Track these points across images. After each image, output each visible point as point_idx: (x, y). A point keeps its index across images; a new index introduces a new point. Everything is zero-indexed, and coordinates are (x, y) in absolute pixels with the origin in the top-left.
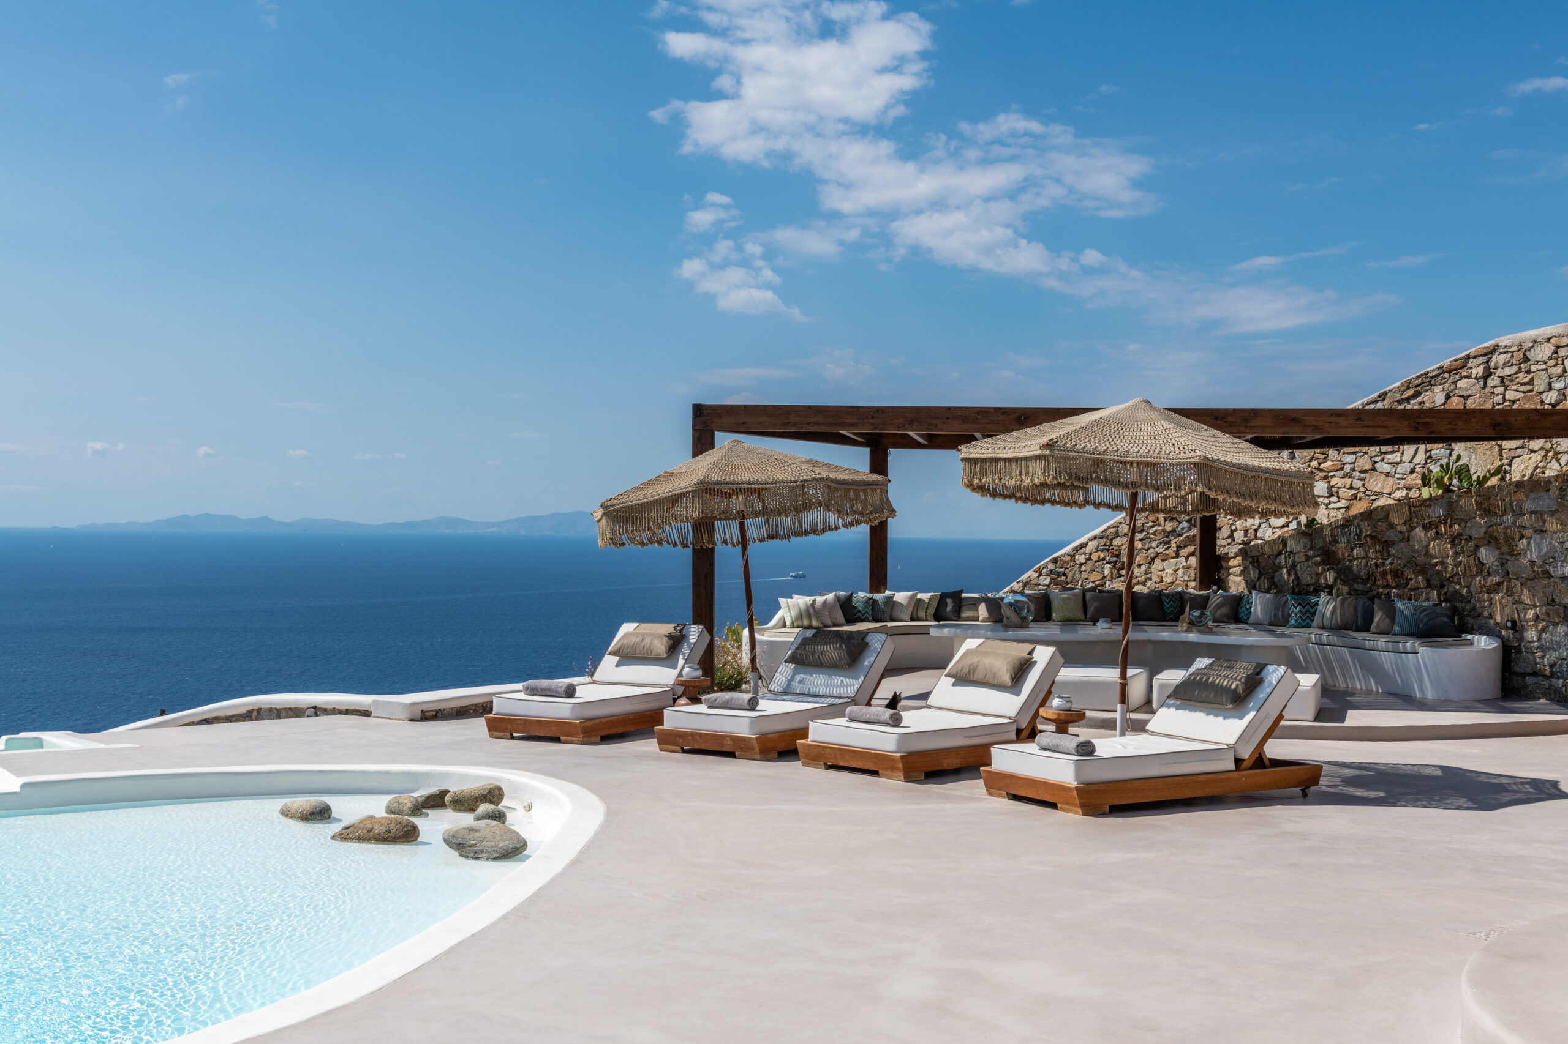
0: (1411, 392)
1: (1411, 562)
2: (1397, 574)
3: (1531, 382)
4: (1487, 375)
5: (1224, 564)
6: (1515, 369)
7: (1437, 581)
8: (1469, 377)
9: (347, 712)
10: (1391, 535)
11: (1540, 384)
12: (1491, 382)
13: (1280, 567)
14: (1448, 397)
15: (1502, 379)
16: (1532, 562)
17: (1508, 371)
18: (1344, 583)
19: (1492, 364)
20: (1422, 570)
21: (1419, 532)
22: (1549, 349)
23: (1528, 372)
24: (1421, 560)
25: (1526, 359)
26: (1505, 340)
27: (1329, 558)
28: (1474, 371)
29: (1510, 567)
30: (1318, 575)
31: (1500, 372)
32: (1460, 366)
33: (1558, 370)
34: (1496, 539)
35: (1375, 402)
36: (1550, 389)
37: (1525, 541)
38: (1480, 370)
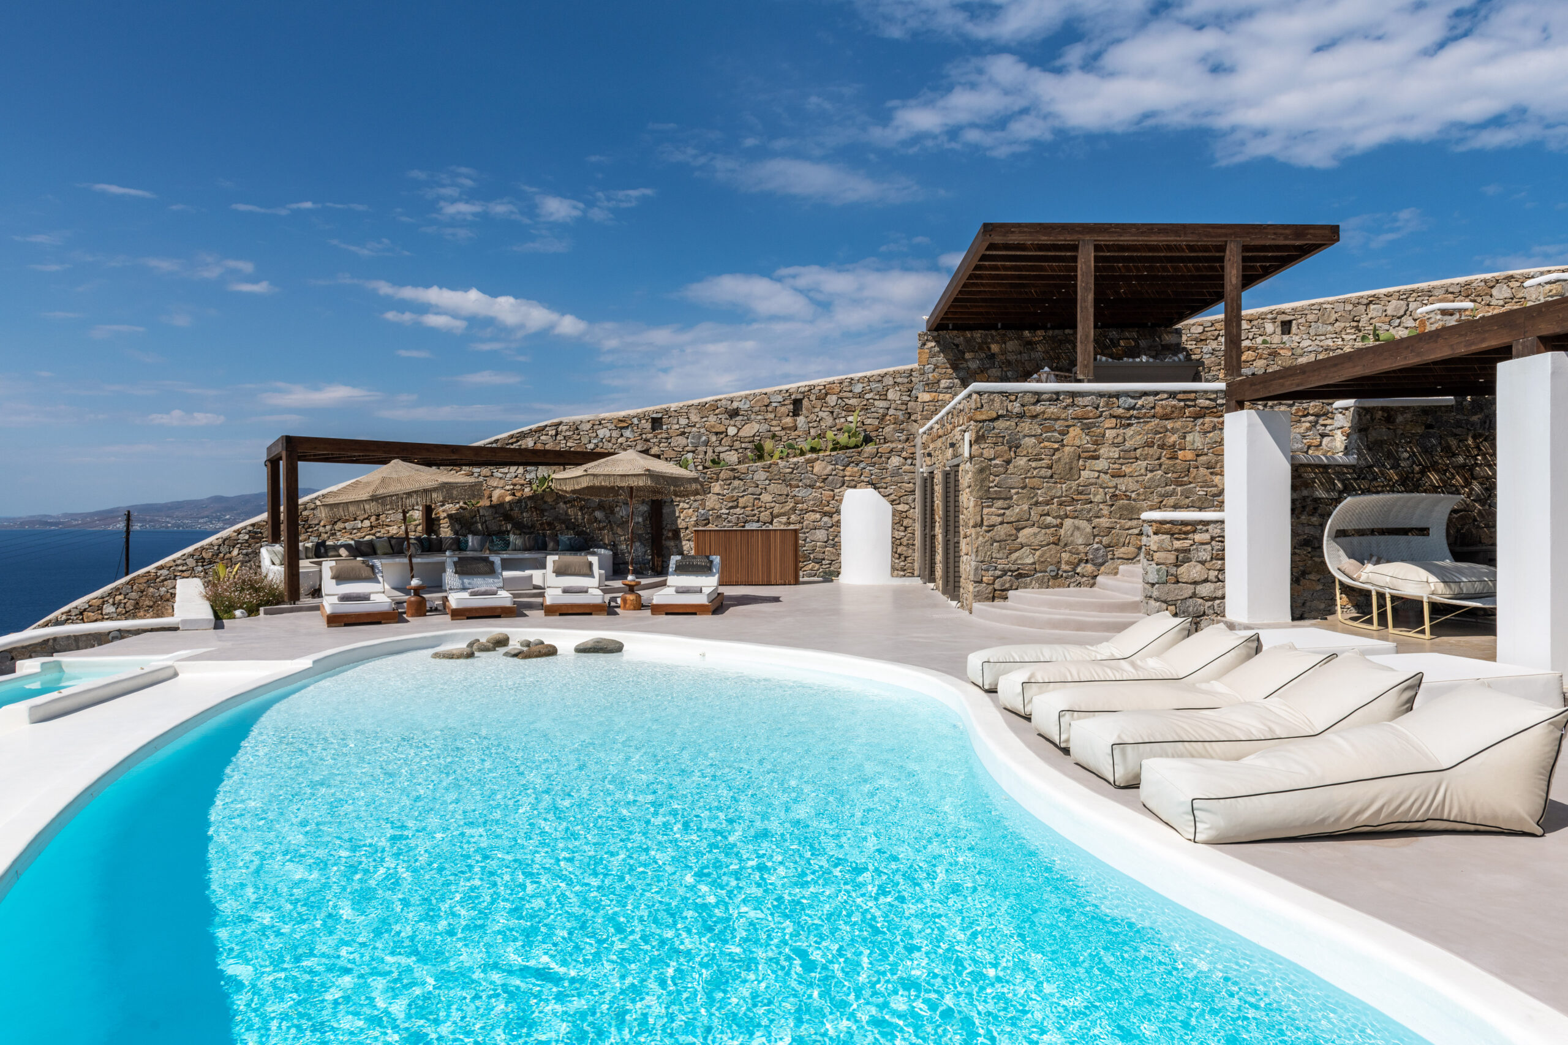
0: (514, 440)
1: (557, 518)
2: (549, 524)
3: (580, 439)
4: (557, 434)
5: (436, 523)
6: (571, 433)
7: (570, 525)
8: (547, 435)
9: (152, 630)
10: (545, 506)
11: (585, 440)
12: (559, 438)
13: (476, 522)
14: (535, 443)
15: (565, 437)
16: (622, 517)
17: (568, 433)
18: (517, 529)
19: (559, 430)
20: (563, 522)
21: (561, 505)
22: (589, 426)
23: (578, 434)
24: (563, 517)
25: (577, 429)
26: (565, 419)
27: (507, 517)
28: (550, 433)
29: (611, 518)
30: (500, 526)
31: (563, 434)
32: (541, 430)
33: (594, 435)
34: (604, 507)
35: (492, 443)
36: (590, 442)
37: (618, 508)
38: (554, 432)
